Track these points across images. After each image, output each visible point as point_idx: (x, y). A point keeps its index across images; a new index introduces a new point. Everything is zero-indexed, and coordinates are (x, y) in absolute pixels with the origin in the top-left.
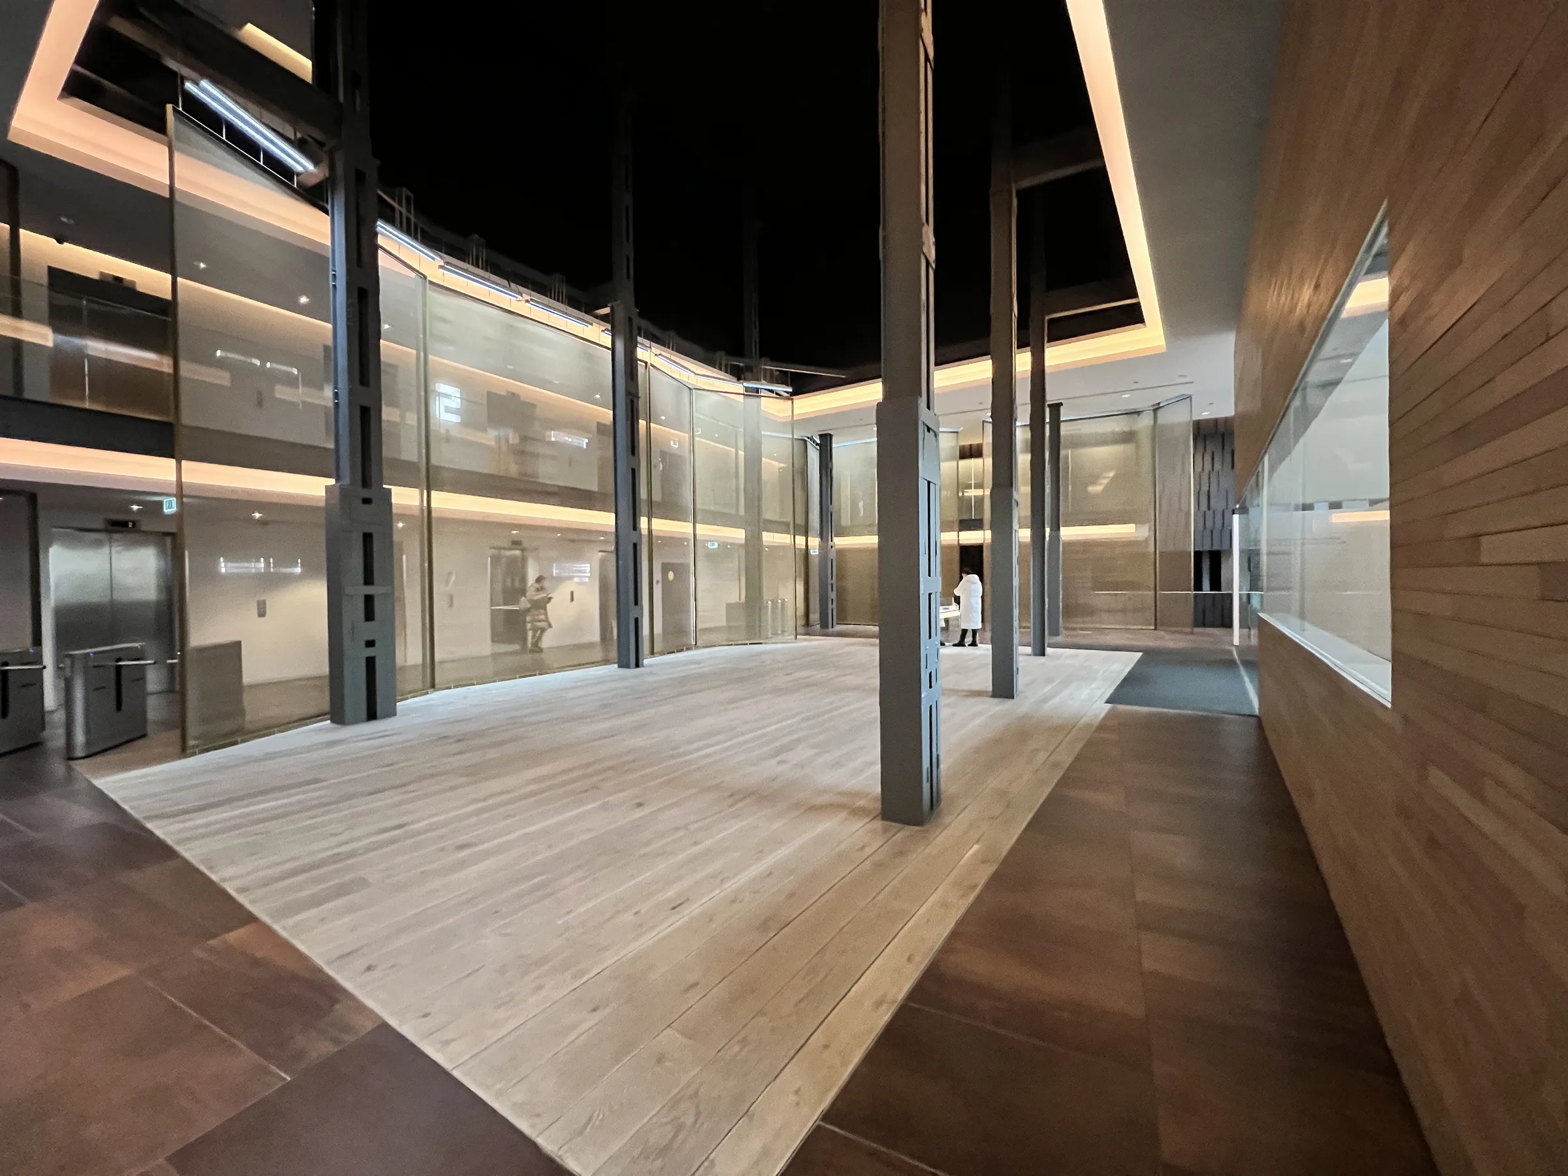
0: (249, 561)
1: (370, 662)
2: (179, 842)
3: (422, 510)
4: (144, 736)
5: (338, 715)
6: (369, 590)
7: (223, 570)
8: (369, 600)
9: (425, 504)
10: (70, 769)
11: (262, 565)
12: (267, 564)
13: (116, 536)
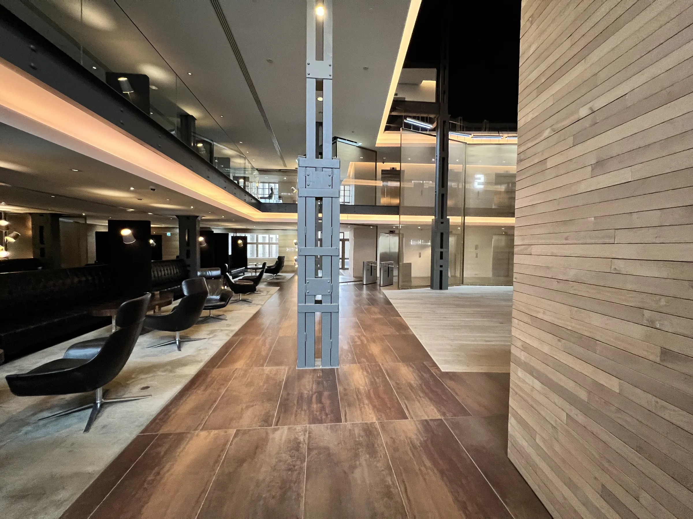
0: (417, 241)
1: (441, 272)
2: (394, 303)
3: (462, 223)
4: (393, 284)
5: (432, 287)
6: (442, 250)
7: (411, 244)
8: (442, 253)
9: (463, 221)
10: (380, 288)
11: (420, 242)
12: (422, 242)
13: (391, 235)
